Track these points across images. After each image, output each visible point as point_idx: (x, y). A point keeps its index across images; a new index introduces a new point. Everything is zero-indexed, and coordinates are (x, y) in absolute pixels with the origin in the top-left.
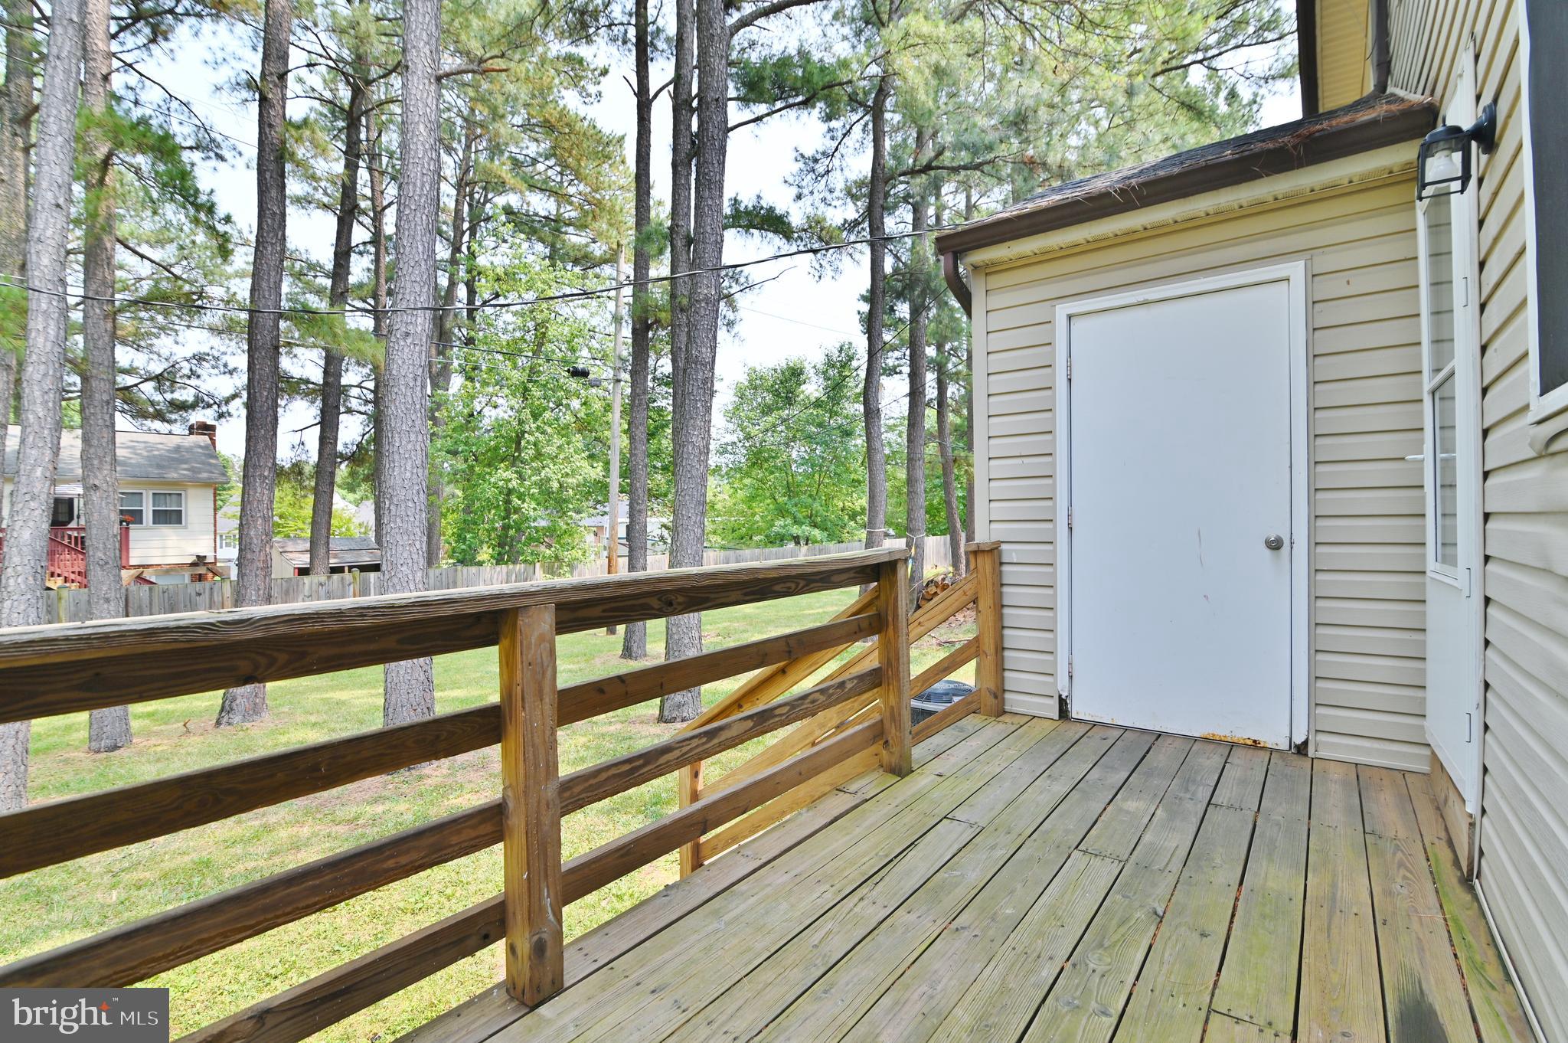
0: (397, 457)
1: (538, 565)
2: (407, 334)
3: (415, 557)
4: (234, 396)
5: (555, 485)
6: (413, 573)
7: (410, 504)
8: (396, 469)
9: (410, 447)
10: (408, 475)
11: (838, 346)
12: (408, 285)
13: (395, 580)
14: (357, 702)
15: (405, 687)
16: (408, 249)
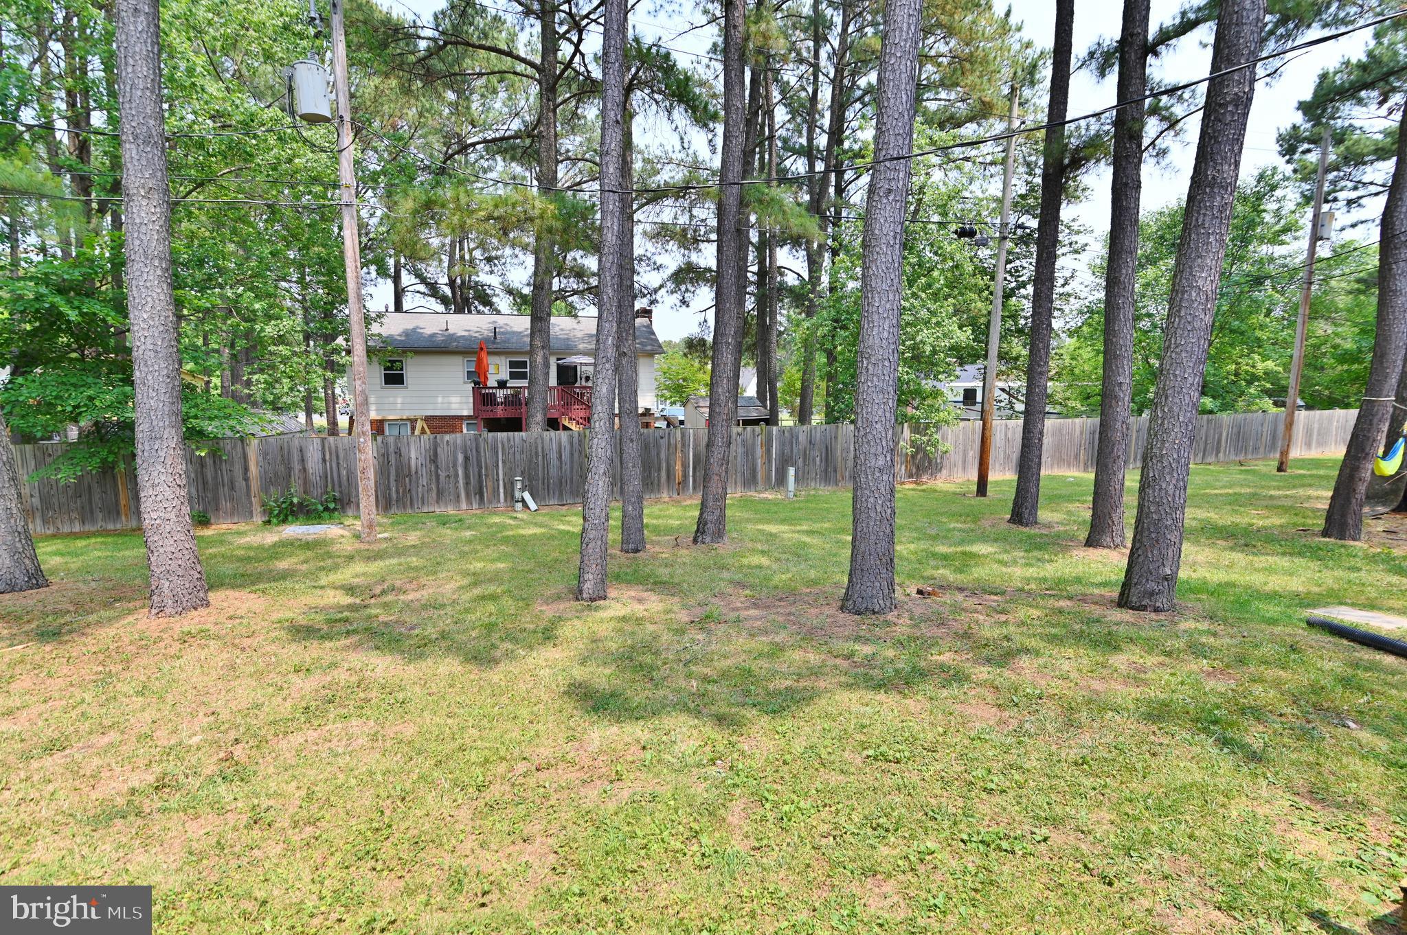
0: (876, 317)
1: (906, 425)
2: (890, 191)
3: (888, 414)
4: (661, 286)
5: (928, 349)
6: (886, 430)
7: (886, 363)
8: (875, 329)
9: (888, 306)
10: (886, 334)
11: (1256, 173)
12: (892, 139)
13: (870, 437)
14: (785, 536)
15: (873, 537)
16: (892, 101)
